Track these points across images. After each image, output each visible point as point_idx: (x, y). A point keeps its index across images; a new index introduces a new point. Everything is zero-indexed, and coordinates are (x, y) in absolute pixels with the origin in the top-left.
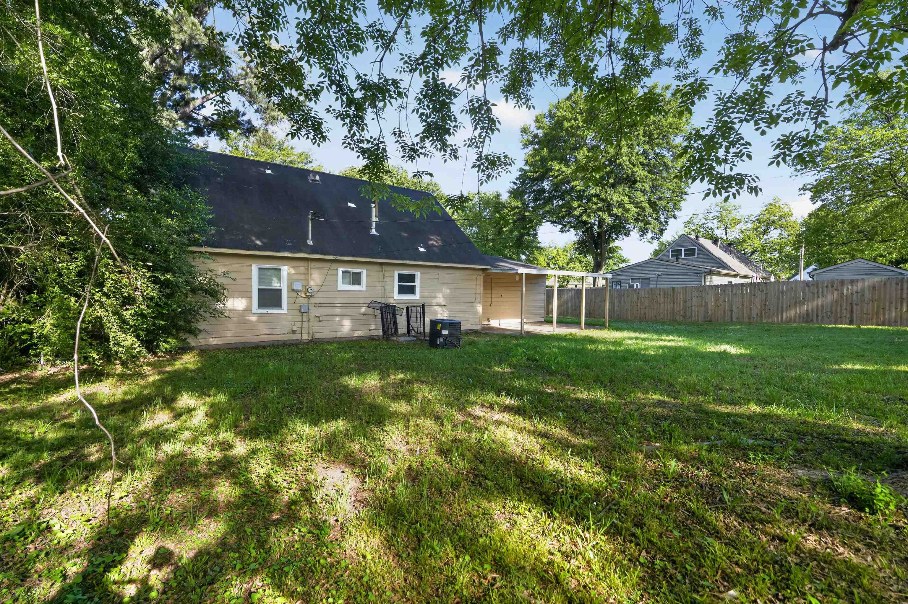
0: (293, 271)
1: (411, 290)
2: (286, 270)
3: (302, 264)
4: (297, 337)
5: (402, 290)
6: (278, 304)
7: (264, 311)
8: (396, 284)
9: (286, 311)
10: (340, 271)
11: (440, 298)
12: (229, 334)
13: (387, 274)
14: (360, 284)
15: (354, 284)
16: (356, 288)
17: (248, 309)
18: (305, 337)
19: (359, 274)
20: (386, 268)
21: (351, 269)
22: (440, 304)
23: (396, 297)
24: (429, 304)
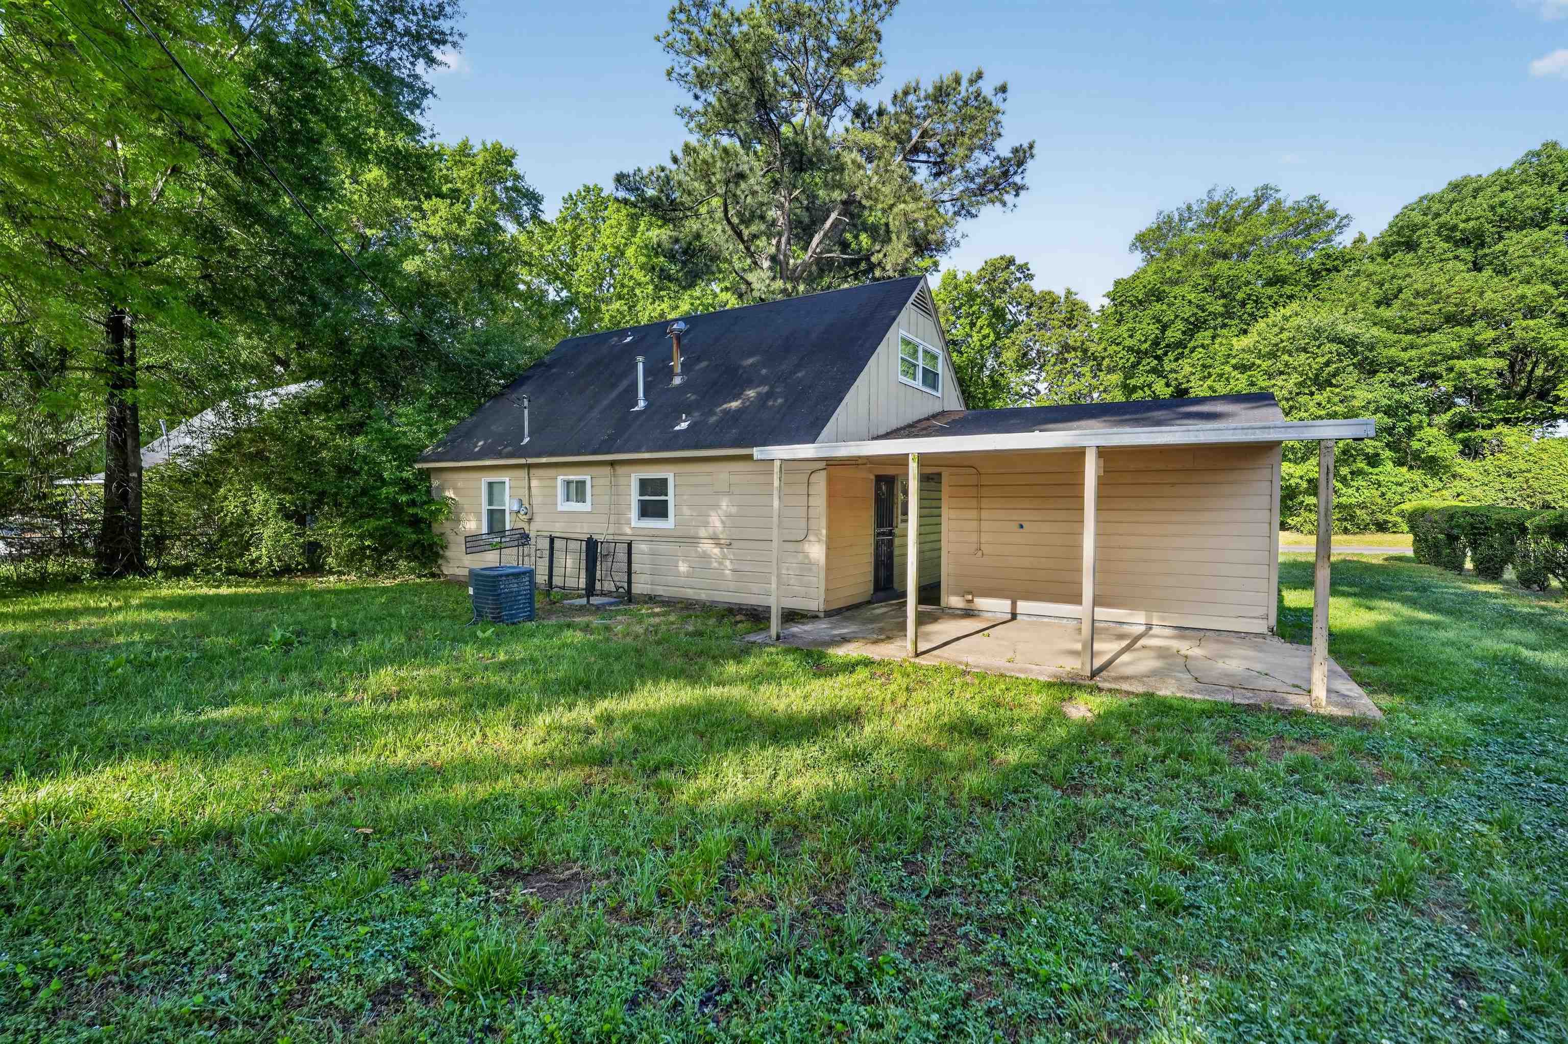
0: (513, 483)
1: (662, 510)
2: (508, 481)
3: (521, 474)
5: (644, 509)
8: (634, 497)
10: (561, 479)
11: (716, 525)
13: (621, 480)
14: (584, 501)
15: (577, 501)
16: (579, 507)
19: (584, 483)
20: (620, 470)
21: (574, 476)
22: (714, 538)
23: (634, 522)
24: (693, 540)
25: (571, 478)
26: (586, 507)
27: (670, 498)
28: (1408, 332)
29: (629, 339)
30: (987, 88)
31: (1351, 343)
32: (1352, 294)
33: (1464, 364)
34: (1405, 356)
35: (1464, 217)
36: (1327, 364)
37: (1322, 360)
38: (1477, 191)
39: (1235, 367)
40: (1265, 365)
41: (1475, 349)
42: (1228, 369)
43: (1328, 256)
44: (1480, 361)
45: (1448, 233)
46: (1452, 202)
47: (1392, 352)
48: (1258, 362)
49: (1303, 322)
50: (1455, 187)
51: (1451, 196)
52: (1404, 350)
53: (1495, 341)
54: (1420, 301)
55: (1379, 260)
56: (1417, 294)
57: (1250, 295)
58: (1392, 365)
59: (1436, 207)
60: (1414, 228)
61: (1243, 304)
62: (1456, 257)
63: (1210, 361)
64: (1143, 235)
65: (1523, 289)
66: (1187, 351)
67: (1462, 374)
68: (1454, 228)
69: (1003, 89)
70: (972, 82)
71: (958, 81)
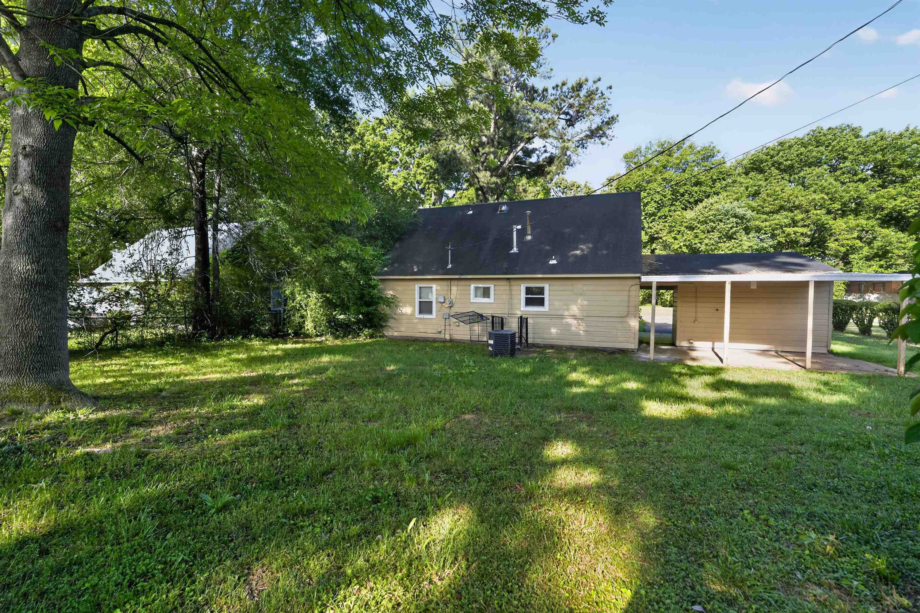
0: (439, 288)
1: (540, 302)
2: (435, 286)
3: (445, 283)
4: (442, 336)
5: (529, 302)
6: (430, 312)
7: (421, 316)
8: (523, 296)
9: (434, 317)
10: (473, 286)
11: (575, 309)
12: (403, 329)
13: (514, 288)
14: (489, 297)
15: (484, 297)
16: (486, 300)
17: (413, 314)
18: (448, 337)
19: (489, 288)
20: (513, 283)
21: (481, 285)
22: (574, 317)
23: (523, 309)
24: (562, 317)
25: (480, 285)
26: (491, 300)
27: (546, 296)
28: (763, 213)
29: (471, 212)
30: (602, 86)
31: (742, 218)
32: (737, 193)
33: (788, 230)
34: (763, 225)
35: (785, 158)
36: (731, 228)
37: (730, 226)
38: (790, 147)
39: (687, 227)
40: (702, 228)
41: (794, 223)
42: (683, 228)
43: (721, 172)
44: (796, 229)
45: (778, 165)
46: (779, 151)
47: (757, 223)
48: (699, 226)
49: (720, 207)
50: (781, 144)
51: (779, 148)
52: (762, 222)
53: (802, 220)
54: (769, 199)
55: (744, 176)
56: (768, 195)
57: (687, 191)
58: (758, 230)
59: (772, 153)
60: (762, 162)
61: (683, 195)
62: (782, 178)
63: (674, 224)
64: (627, 155)
65: (814, 196)
66: (657, 218)
67: (789, 234)
68: (780, 164)
69: (610, 88)
70: (595, 82)
71: (587, 80)
